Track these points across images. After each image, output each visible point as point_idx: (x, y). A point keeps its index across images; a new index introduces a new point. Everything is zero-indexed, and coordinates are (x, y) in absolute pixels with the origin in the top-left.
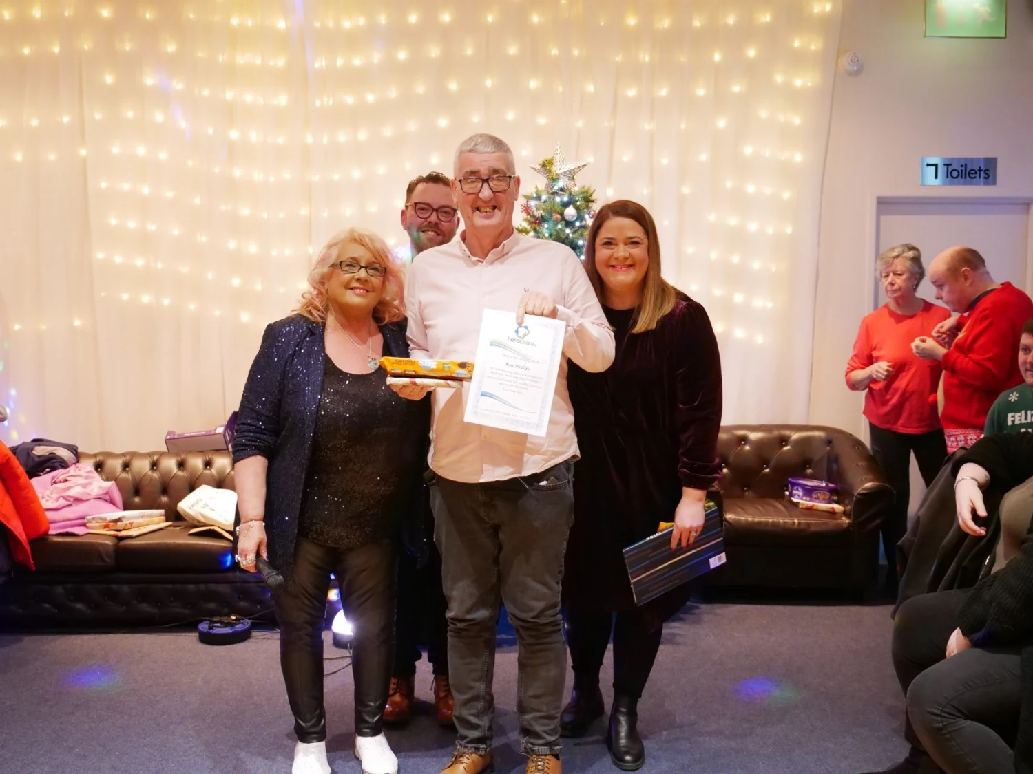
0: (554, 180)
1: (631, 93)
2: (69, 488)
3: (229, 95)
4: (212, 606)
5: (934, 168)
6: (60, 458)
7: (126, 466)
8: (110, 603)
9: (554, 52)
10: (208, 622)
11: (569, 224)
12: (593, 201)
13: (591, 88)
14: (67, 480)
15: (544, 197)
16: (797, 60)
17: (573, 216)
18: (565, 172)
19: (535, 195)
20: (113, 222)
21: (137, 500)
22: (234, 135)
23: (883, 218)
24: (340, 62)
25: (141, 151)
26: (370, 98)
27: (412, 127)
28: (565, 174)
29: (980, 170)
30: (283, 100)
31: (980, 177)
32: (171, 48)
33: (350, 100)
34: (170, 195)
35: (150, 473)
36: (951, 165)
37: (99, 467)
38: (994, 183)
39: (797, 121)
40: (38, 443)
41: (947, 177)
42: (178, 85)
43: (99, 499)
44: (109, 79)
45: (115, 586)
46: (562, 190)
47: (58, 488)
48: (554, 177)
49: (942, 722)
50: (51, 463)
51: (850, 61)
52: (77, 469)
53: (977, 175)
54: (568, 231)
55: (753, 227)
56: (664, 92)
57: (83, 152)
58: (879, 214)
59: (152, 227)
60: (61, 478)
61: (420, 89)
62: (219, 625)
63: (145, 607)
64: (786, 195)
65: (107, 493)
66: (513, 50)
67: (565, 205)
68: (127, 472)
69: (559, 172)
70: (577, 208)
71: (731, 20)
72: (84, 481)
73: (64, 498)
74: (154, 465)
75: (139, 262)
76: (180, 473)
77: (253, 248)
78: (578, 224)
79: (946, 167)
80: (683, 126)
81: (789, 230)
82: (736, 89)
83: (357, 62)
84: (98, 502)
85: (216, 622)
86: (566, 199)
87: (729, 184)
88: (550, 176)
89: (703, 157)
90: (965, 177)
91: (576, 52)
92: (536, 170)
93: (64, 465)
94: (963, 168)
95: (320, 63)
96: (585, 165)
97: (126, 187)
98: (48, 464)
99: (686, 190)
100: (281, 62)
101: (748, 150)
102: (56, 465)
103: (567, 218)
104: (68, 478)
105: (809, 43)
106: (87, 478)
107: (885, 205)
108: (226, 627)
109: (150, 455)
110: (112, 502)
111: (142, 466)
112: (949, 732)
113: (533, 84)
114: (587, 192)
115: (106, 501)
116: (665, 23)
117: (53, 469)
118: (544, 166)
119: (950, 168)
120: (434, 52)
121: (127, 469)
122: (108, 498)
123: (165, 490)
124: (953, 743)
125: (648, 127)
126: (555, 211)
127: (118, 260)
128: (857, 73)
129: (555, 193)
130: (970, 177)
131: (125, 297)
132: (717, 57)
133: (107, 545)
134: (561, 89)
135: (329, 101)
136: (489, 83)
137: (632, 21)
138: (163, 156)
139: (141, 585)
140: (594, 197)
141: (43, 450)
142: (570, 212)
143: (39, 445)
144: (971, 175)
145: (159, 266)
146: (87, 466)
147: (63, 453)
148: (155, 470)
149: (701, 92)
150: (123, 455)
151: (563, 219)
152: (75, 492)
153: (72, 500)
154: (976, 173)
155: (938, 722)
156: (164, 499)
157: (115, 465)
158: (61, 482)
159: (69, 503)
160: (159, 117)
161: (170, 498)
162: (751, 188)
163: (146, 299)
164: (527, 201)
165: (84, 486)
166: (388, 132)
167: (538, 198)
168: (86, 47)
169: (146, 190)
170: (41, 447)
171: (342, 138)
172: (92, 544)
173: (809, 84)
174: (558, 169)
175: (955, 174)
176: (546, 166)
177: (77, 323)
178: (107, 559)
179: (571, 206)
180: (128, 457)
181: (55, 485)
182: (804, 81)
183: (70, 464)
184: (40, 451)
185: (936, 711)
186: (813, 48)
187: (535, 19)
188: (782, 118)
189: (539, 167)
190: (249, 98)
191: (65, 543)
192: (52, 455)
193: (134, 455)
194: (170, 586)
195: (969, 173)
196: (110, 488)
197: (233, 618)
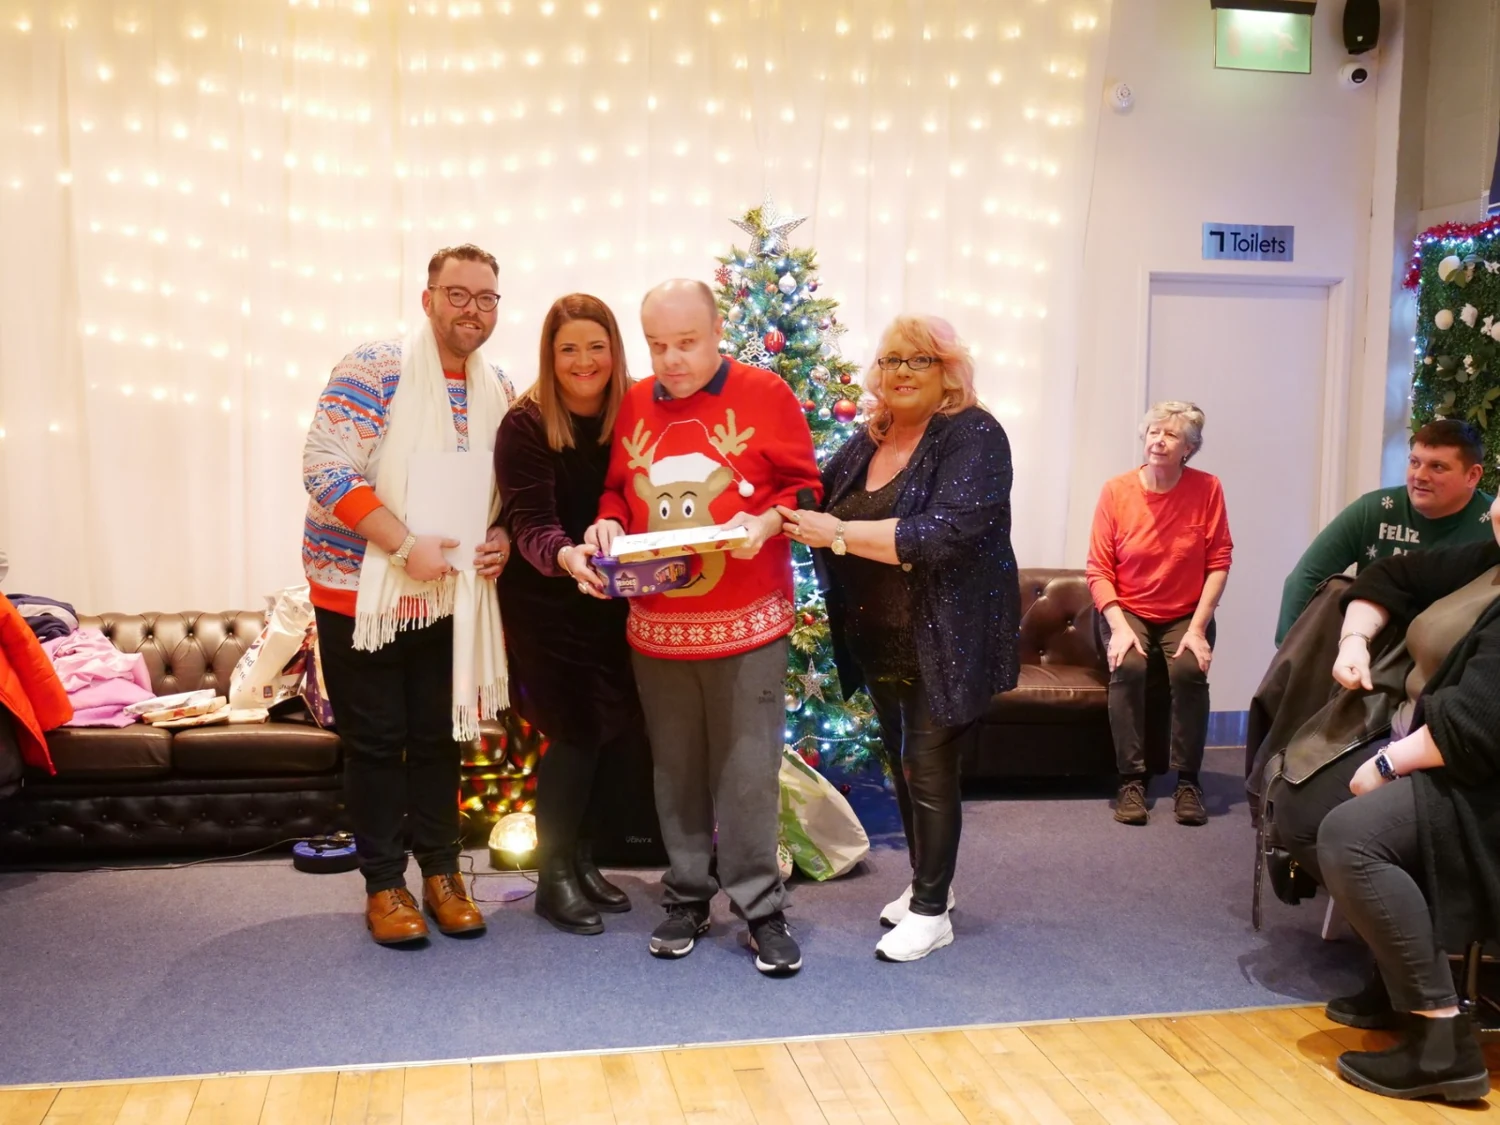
0: (763, 238)
1: (842, 124)
2: (82, 663)
3: (287, 103)
4: (305, 821)
5: (1218, 237)
6: (58, 620)
7: (149, 632)
8: (162, 822)
9: (741, 63)
10: (307, 844)
11: (787, 298)
12: (812, 268)
13: (788, 115)
14: (75, 652)
15: (750, 260)
16: (1055, 90)
17: (792, 287)
18: (778, 229)
19: (734, 258)
20: (110, 280)
21: (169, 680)
22: (291, 160)
23: (1154, 297)
24: (446, 64)
25: (152, 179)
26: (488, 116)
27: (545, 158)
28: (777, 230)
29: (1274, 241)
30: (363, 114)
31: (1274, 251)
32: (197, 32)
33: (458, 117)
34: (195, 243)
35: (186, 641)
36: (1239, 234)
37: (110, 633)
38: (1291, 259)
39: (1052, 169)
40: (20, 600)
41: (1235, 249)
42: (207, 86)
43: (121, 677)
44: (105, 73)
45: (167, 799)
46: (773, 252)
47: (64, 662)
48: (766, 234)
49: (1362, 860)
50: (48, 628)
51: (1120, 97)
52: (84, 637)
53: (1271, 248)
54: (787, 306)
55: (995, 307)
56: (882, 125)
57: (65, 178)
58: (1152, 292)
59: (167, 290)
60: (66, 648)
61: (557, 107)
62: (326, 846)
63: (209, 827)
64: (1040, 267)
65: (130, 671)
66: (684, 59)
67: (780, 272)
68: (152, 640)
69: (770, 228)
70: (796, 277)
71: (970, 32)
72: (104, 653)
73: (79, 676)
74: (191, 631)
75: (149, 340)
76: (231, 642)
77: (318, 323)
78: (796, 298)
79: (1233, 236)
80: (909, 172)
81: (1042, 313)
82: (976, 124)
83: (469, 64)
84: (120, 681)
85: (324, 842)
86: (781, 263)
87: (966, 250)
88: (760, 232)
89: (934, 214)
90: (1256, 250)
91: (769, 66)
92: (737, 223)
93: (64, 631)
94: (1254, 239)
95: (417, 64)
96: (804, 219)
97: (129, 231)
98: (45, 629)
99: (912, 256)
100: (361, 60)
101: (991, 206)
102: (54, 630)
103: (783, 289)
104: (77, 649)
105: (1069, 69)
106: (101, 648)
107: (1160, 282)
108: (338, 848)
109: (182, 616)
110: (137, 682)
111: (172, 633)
112: (1367, 873)
113: (712, 107)
114: (807, 256)
115: (130, 680)
116: (885, 32)
117: (50, 636)
118: (750, 219)
119: (1239, 238)
120: (576, 55)
121: (151, 637)
122: (132, 677)
123: (210, 666)
124: (1369, 885)
125: (861, 170)
126: (769, 280)
127: (117, 335)
128: (1124, 111)
129: (764, 256)
130: (1262, 250)
131: (127, 390)
132: (953, 81)
133: (156, 738)
134: (749, 115)
135: (429, 118)
136: (652, 103)
137: (842, 28)
138: (186, 187)
139: (208, 796)
140: (815, 262)
141: (30, 610)
142: (787, 281)
143: (23, 603)
144: (1264, 248)
145: (179, 346)
146: (95, 634)
147: (59, 613)
148: (193, 637)
149: (930, 126)
150: (143, 617)
151: (780, 292)
152: (93, 667)
153: (90, 679)
154: (1269, 245)
155: (1359, 860)
156: (210, 678)
157: (131, 631)
158: (65, 654)
159: (87, 683)
160: (180, 131)
161: (218, 678)
162: (994, 257)
163: (159, 393)
164: (724, 266)
165: (104, 659)
166: (512, 164)
167: (740, 261)
168: (70, 26)
169: (160, 236)
170: (27, 606)
171: (448, 169)
172: (138, 739)
173: (1068, 123)
174: (768, 223)
175: (1244, 245)
176: (752, 220)
177: (54, 427)
178: (161, 760)
179: (788, 274)
180: (151, 622)
181: (58, 659)
182: (1062, 117)
183: (71, 629)
184: (26, 610)
185: (1357, 847)
186: (1073, 74)
187: (715, 18)
188: (1033, 165)
189: (742, 220)
190: (315, 108)
191: (96, 738)
192: (46, 617)
193: (158, 617)
194: (247, 796)
195: (1261, 245)
196: (137, 662)
197: (344, 835)
